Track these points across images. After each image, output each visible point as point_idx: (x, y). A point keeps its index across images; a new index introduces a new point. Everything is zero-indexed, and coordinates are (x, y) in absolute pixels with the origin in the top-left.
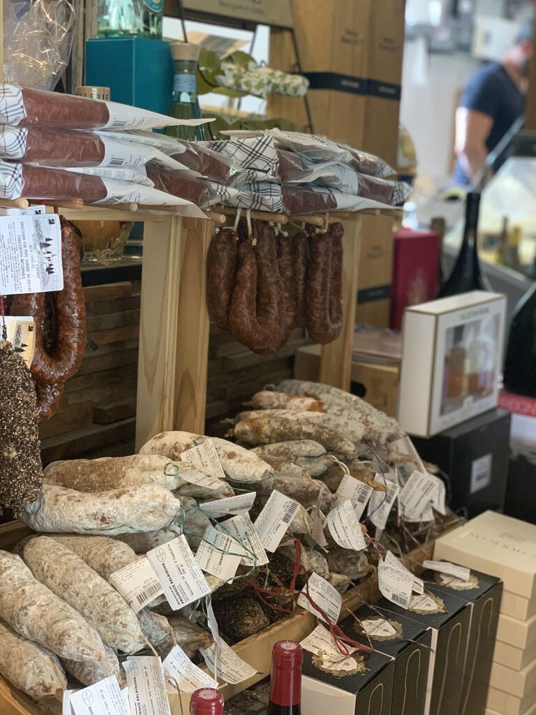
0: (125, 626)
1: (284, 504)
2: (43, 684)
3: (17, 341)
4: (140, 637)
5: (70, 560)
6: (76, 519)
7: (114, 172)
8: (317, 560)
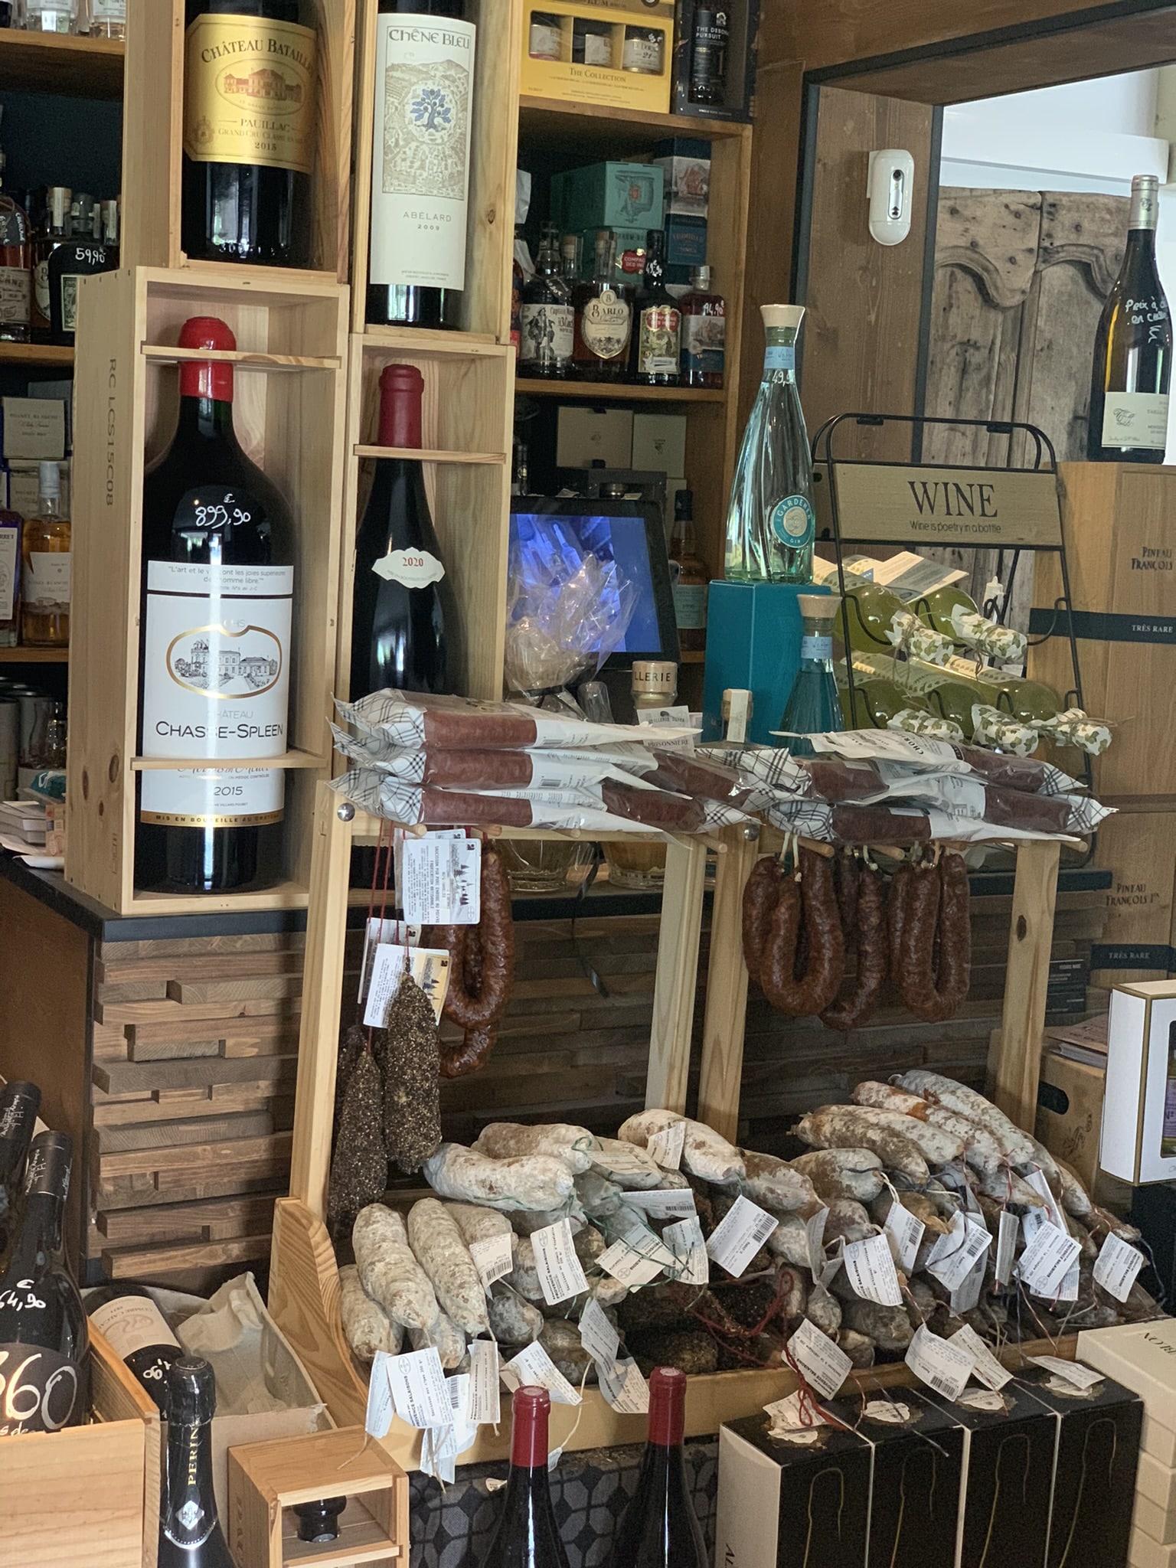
0: (466, 1300)
1: (755, 1216)
2: (368, 1344)
3: (427, 975)
4: (480, 1316)
5: (440, 1224)
6: (467, 1184)
7: (546, 794)
8: (823, 1307)
